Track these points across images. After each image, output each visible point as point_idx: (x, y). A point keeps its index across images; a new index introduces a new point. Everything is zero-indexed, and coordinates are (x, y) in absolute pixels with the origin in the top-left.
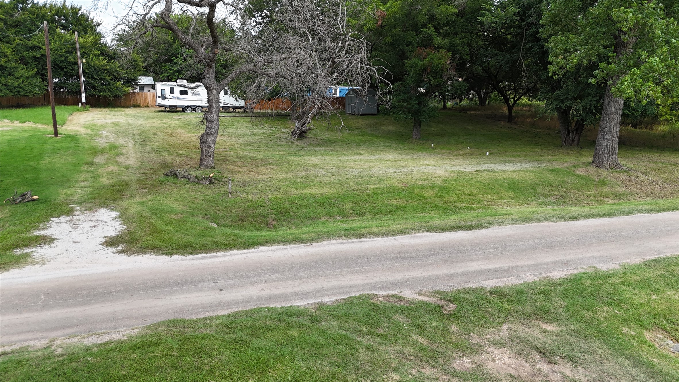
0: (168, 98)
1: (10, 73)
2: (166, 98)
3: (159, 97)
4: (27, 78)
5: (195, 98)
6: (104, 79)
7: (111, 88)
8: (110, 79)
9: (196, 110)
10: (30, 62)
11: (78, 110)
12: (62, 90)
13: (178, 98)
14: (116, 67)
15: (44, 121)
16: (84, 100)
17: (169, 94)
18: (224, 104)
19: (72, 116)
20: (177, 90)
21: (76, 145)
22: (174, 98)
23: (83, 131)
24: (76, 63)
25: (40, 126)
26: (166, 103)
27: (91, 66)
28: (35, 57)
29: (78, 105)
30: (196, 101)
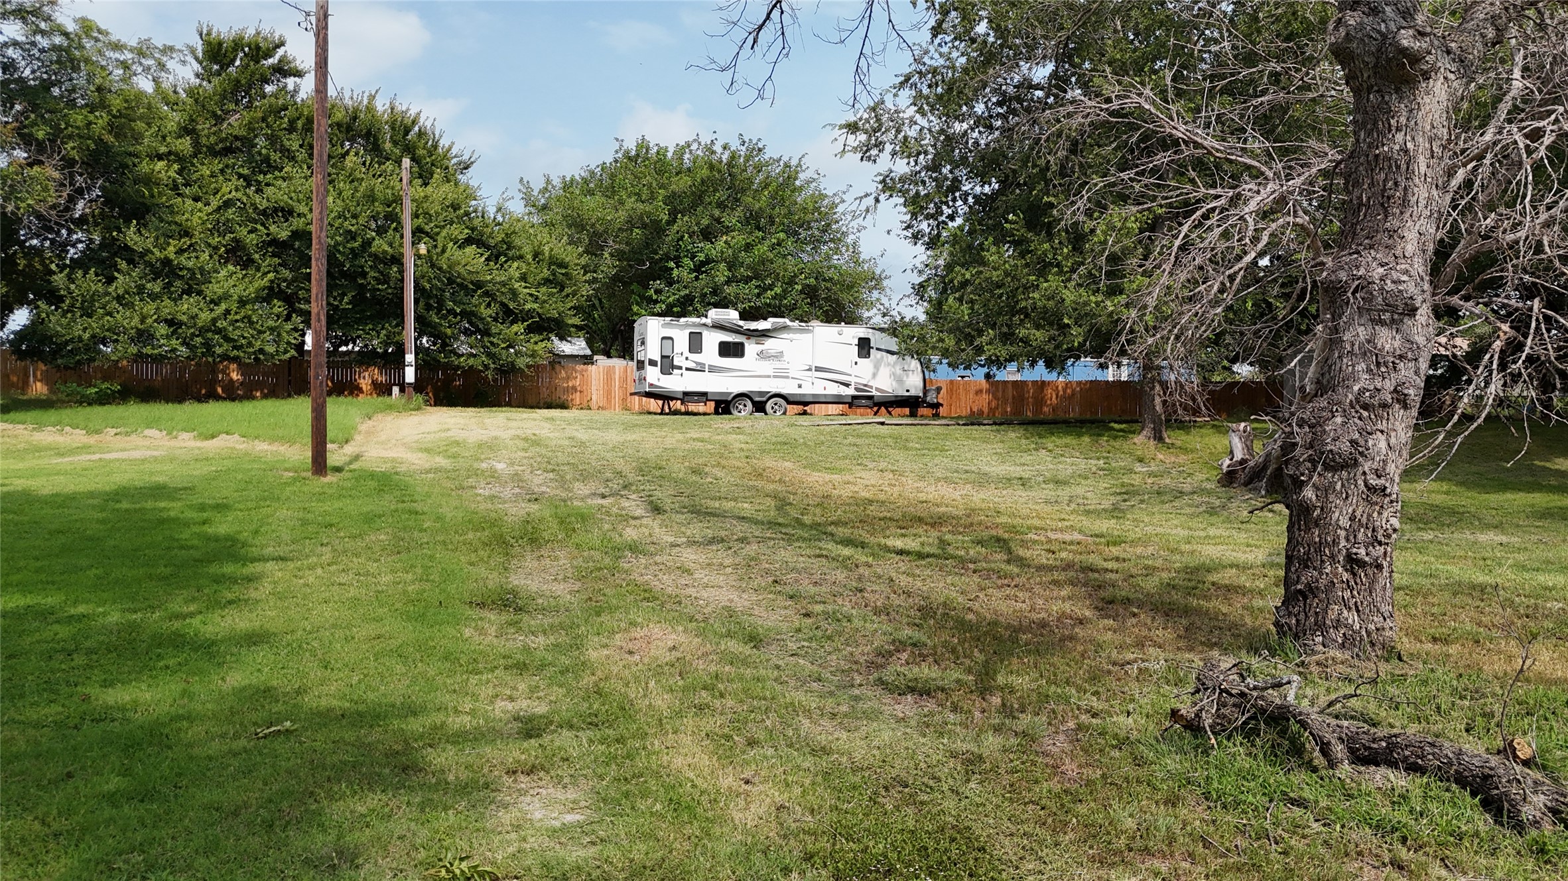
0: (680, 368)
1: (190, 286)
2: (673, 367)
3: (653, 363)
4: (242, 302)
5: (767, 367)
6: (473, 314)
7: (492, 343)
8: (490, 316)
9: (768, 406)
10: (257, 256)
11: (390, 407)
12: (343, 349)
13: (713, 369)
14: (510, 279)
15: (280, 432)
16: (410, 375)
17: (686, 353)
18: (856, 389)
19: (370, 423)
20: (712, 340)
21: (400, 506)
22: (700, 368)
23: (418, 460)
24: (397, 260)
25: (262, 447)
26: (675, 383)
27: (440, 269)
28: (274, 242)
29: (390, 394)
30: (769, 377)
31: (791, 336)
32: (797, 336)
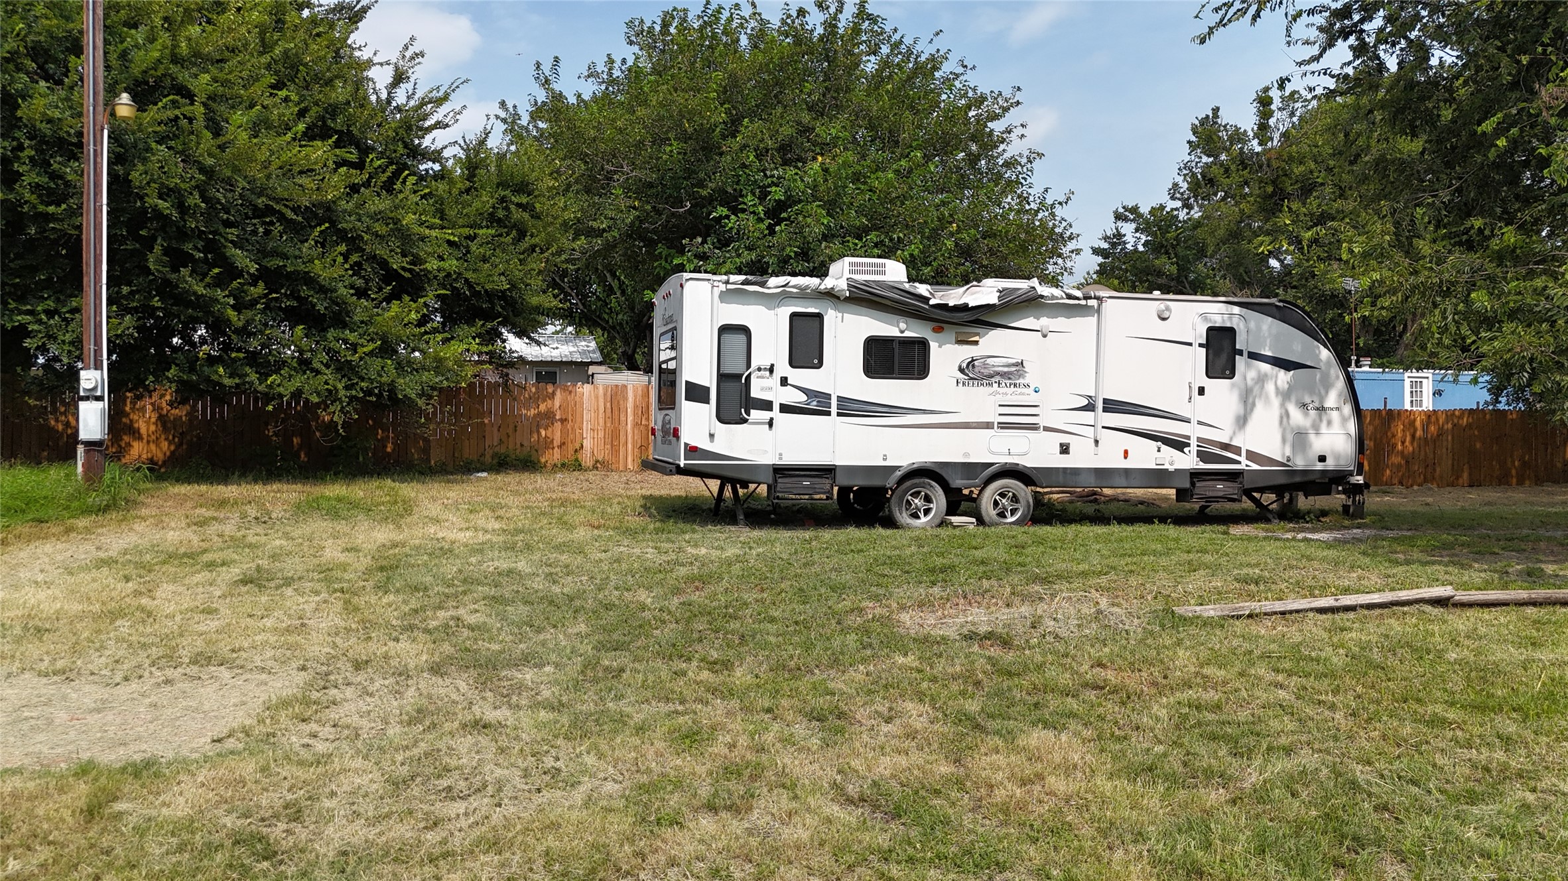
0: (767, 405)
2: (750, 404)
3: (697, 393)
5: (982, 402)
9: (986, 501)
13: (850, 408)
16: (90, 422)
17: (784, 368)
18: (1203, 456)
20: (848, 333)
22: (816, 405)
26: (753, 444)
30: (988, 426)
31: (1044, 322)
32: (1060, 323)
